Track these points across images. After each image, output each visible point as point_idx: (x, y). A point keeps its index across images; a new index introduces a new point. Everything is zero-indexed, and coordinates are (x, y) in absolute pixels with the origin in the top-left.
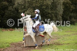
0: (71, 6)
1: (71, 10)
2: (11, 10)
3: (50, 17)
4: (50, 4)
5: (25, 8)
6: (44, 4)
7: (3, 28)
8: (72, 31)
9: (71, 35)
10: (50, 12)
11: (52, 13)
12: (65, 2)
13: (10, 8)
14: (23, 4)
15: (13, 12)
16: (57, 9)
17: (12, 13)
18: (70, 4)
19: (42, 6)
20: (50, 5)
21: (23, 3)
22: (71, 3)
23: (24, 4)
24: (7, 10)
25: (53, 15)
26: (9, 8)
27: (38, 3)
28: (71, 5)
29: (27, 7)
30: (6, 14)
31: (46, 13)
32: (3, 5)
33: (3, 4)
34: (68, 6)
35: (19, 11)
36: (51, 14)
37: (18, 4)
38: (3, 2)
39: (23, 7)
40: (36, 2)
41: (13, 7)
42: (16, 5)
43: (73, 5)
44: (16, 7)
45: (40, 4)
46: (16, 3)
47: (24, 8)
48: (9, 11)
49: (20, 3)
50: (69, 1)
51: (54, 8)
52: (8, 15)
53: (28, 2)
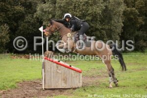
0: (138, 19)
2: (29, 22)
3: (99, 36)
6: (89, 12)
7: (13, 54)
10: (99, 26)
11: (102, 29)
12: (127, 10)
13: (28, 18)
14: (51, 10)
15: (33, 25)
16: (113, 22)
17: (31, 28)
19: (86, 16)
20: (100, 15)
22: (139, 13)
23: (52, 12)
25: (104, 32)
27: (78, 11)
28: (139, 16)
29: (57, 16)
30: (20, 28)
31: (92, 29)
32: (15, 12)
33: (15, 10)
34: (132, 19)
37: (42, 10)
38: (15, 7)
39: (50, 16)
40: (75, 9)
42: (39, 12)
43: (142, 18)
44: (39, 16)
45: (81, 13)
46: (38, 9)
48: (26, 22)
49: (45, 10)
50: (134, 9)
51: (107, 21)
52: (23, 30)
53: (60, 7)
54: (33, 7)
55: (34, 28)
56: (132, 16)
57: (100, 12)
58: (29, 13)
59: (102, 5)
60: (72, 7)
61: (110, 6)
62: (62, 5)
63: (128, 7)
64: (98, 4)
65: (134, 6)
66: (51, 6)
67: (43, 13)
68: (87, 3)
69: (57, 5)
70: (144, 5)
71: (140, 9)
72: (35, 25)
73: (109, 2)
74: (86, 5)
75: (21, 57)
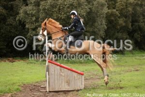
0: (118, 20)
1: (119, 27)
2: (11, 25)
4: (83, 15)
5: (38, 22)
8: (122, 66)
9: (122, 72)
11: (86, 31)
12: (108, 12)
13: (10, 20)
14: (35, 13)
16: (96, 24)
18: (117, 17)
21: (35, 11)
22: (119, 15)
24: (5, 23)
26: (8, 20)
27: (62, 13)
28: (119, 18)
34: (113, 21)
35: (27, 26)
36: (86, 33)
37: (26, 13)
39: (34, 19)
41: (15, 18)
42: (21, 15)
43: (121, 19)
44: (22, 18)
46: (21, 11)
47: (37, 20)
48: (8, 25)
49: (28, 12)
50: (114, 10)
51: (91, 23)
52: (5, 33)
53: (44, 9)
54: (14, 9)
55: (16, 31)
56: (113, 18)
57: (85, 14)
58: (11, 15)
59: (86, 7)
60: (56, 9)
61: (94, 9)
62: (46, 8)
63: (109, 9)
64: (82, 7)
65: (114, 8)
66: (34, 8)
67: (27, 16)
68: (72, 5)
69: (41, 7)
70: (125, 7)
71: (121, 11)
72: (17, 28)
73: (93, 4)
74: (71, 7)
75: (5, 61)
